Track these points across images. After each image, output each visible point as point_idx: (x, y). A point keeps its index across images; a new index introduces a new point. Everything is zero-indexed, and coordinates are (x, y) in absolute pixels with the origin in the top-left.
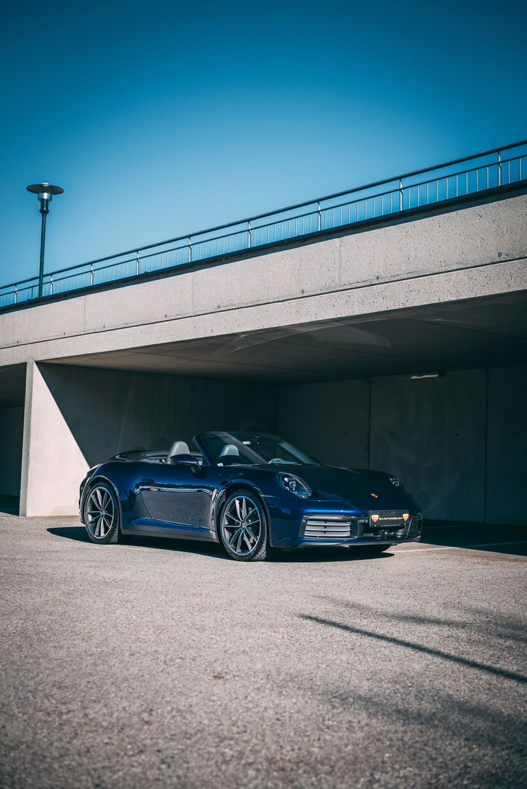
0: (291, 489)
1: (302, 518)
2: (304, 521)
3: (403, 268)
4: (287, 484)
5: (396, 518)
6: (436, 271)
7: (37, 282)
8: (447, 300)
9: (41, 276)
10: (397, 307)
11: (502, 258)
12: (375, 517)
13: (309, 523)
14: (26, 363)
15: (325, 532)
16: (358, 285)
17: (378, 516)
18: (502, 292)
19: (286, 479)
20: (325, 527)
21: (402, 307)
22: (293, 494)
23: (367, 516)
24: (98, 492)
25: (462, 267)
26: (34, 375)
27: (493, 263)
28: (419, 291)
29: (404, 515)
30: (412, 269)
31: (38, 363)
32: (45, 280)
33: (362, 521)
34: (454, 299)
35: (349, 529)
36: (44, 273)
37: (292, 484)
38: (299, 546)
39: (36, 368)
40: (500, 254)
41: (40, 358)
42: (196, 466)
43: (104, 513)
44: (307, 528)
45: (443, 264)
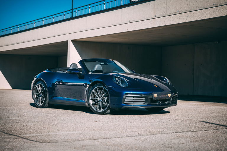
0: (119, 83)
1: (123, 96)
2: (124, 97)
3: (185, 9)
4: (117, 81)
5: (165, 96)
6: (195, 10)
7: (71, 11)
8: (198, 20)
9: (72, 9)
10: (184, 22)
11: (215, 6)
12: (156, 95)
13: (126, 98)
14: (68, 41)
15: (133, 102)
16: (172, 14)
17: (157, 95)
18: (214, 17)
19: (117, 79)
20: (134, 99)
21: (185, 22)
22: (120, 86)
23: (152, 95)
24: (39, 85)
25: (203, 8)
26: (70, 45)
27: (212, 7)
28: (190, 16)
29: (169, 95)
30: (188, 9)
31: (72, 41)
32: (74, 10)
33: (150, 97)
34: (201, 19)
35: (144, 100)
36: (73, 8)
37: (119, 81)
38: (122, 108)
39: (71, 42)
40: (214, 4)
41: (73, 39)
42: (79, 74)
43: (41, 95)
44: (126, 100)
45: (197, 7)
